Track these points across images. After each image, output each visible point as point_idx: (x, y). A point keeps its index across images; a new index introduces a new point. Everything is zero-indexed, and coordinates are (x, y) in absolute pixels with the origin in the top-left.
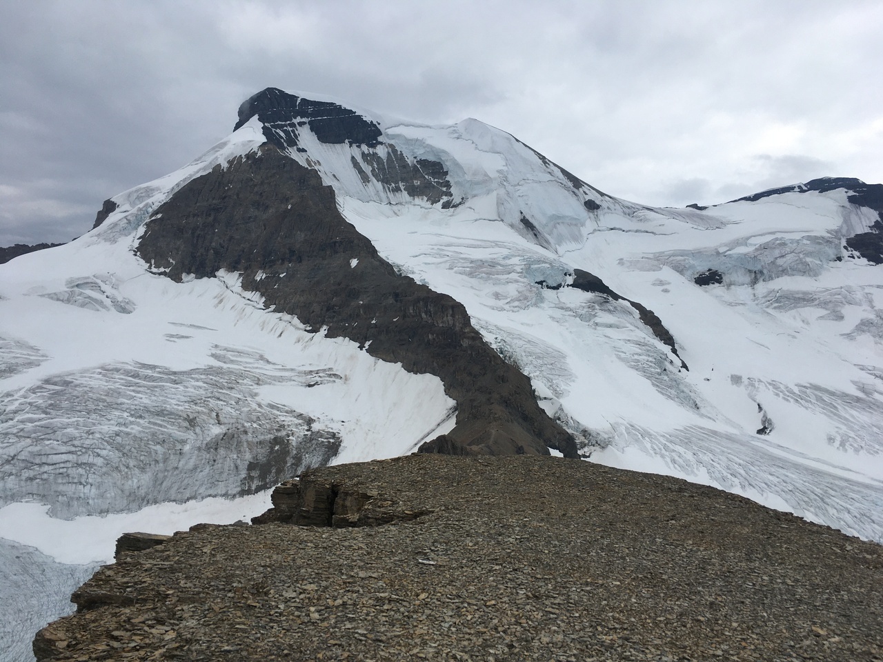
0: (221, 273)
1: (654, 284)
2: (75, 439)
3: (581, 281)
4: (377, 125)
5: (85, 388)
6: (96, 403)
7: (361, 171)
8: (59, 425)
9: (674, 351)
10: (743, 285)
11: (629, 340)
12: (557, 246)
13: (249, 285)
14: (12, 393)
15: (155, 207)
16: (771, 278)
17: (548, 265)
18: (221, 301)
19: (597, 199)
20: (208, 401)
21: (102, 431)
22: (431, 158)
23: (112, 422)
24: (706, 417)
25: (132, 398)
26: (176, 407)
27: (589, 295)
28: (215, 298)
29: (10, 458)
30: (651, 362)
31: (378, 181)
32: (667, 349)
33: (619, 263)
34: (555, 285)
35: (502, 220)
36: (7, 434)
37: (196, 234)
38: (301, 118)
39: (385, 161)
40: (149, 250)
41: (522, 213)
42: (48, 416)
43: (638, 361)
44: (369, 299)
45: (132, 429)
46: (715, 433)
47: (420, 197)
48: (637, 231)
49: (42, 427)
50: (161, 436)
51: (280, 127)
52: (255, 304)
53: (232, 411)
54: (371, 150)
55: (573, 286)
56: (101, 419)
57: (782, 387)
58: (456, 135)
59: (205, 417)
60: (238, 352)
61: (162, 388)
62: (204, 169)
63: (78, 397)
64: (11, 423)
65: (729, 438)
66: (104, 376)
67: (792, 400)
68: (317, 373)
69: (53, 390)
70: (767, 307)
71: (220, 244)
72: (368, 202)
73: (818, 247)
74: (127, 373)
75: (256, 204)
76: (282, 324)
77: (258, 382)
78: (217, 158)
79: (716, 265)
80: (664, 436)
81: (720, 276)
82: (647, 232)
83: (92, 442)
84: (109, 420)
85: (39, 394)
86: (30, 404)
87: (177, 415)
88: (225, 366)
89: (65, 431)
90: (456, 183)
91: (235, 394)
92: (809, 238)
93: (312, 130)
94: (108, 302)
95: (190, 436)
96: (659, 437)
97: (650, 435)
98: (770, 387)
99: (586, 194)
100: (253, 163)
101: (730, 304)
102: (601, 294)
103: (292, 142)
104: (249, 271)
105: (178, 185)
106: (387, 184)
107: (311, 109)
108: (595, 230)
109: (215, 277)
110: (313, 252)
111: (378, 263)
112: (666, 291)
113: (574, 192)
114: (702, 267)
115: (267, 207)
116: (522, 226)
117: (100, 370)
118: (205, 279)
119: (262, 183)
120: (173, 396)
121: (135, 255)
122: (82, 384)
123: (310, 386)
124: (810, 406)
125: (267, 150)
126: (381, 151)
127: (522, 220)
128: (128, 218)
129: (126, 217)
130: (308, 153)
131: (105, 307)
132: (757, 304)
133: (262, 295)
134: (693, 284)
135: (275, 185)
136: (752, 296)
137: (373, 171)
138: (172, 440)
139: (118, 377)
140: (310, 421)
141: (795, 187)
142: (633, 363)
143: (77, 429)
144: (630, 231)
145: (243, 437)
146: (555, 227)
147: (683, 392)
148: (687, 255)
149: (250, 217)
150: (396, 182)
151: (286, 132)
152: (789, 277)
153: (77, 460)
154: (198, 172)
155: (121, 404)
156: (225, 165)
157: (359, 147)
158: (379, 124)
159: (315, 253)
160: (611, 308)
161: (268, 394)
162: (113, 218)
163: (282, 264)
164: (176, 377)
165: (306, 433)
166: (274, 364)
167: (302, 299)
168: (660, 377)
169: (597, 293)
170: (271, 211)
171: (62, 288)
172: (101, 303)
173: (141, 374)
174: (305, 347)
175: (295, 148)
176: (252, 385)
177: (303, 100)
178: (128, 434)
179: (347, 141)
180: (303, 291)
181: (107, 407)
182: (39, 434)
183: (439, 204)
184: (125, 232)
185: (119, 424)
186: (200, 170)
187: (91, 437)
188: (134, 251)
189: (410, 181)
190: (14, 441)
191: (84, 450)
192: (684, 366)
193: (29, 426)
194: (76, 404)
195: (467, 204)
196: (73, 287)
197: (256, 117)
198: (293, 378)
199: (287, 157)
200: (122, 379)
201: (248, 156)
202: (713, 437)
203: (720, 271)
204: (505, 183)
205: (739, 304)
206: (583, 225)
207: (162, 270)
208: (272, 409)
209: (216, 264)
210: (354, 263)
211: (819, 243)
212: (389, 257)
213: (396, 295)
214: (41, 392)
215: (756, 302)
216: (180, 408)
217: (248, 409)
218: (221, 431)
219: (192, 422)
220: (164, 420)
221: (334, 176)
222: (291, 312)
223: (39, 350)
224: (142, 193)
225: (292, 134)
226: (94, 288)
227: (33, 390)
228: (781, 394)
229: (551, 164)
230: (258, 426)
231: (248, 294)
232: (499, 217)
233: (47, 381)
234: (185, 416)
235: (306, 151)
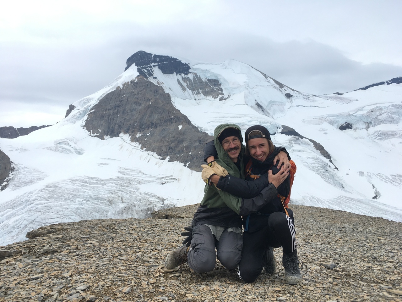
0: (121, 134)
1: (320, 131)
2: (60, 211)
3: (285, 131)
4: (188, 65)
5: (64, 189)
6: (69, 195)
7: (182, 86)
8: (53, 206)
9: (331, 161)
10: (363, 129)
11: (309, 157)
12: (273, 115)
13: (134, 139)
14: (32, 192)
15: (92, 107)
16: (375, 125)
17: (269, 124)
18: (121, 148)
19: (291, 93)
20: (117, 192)
21: (72, 207)
22: (213, 78)
23: (76, 203)
24: (348, 192)
25: (84, 192)
26: (104, 196)
27: (289, 137)
28: (119, 146)
29: (32, 221)
30: (320, 167)
31: (190, 90)
32: (327, 161)
33: (303, 122)
34: (273, 133)
35: (247, 105)
36: (30, 210)
37: (110, 118)
38: (154, 63)
39: (192, 80)
40: (90, 126)
41: (256, 101)
42: (48, 202)
43: (314, 167)
44: (187, 143)
45: (85, 206)
46: (352, 199)
47: (209, 96)
48: (310, 106)
49: (46, 207)
50: (97, 209)
51: (145, 68)
52: (137, 148)
53: (128, 196)
54: (186, 76)
55: (281, 133)
56: (71, 202)
57: (384, 176)
58: (224, 67)
59: (116, 200)
60: (130, 170)
61: (97, 187)
62: (112, 89)
63: (61, 193)
64: (32, 205)
65: (359, 201)
66: (72, 183)
67: (389, 182)
68: (165, 178)
69: (50, 190)
70: (375, 139)
71: (120, 122)
72: (186, 99)
73: (398, 110)
74: (82, 181)
75: (136, 103)
76: (149, 156)
77: (139, 183)
78: (118, 83)
79: (349, 120)
80: (328, 201)
81: (351, 125)
82: (315, 107)
83: (68, 212)
84: (75, 203)
85: (44, 192)
86: (40, 196)
87: (104, 199)
88: (124, 176)
89: (56, 208)
90: (225, 89)
91: (129, 189)
92: (393, 106)
93: (159, 68)
94: (72, 150)
95: (110, 208)
96: (325, 202)
97: (321, 201)
98: (378, 177)
99: (286, 90)
100: (134, 85)
101: (357, 138)
102: (295, 136)
103: (151, 74)
104: (133, 133)
105: (101, 96)
106: (194, 91)
107: (158, 59)
108: (290, 107)
109: (119, 136)
110: (162, 123)
111: (191, 127)
112: (326, 133)
113: (280, 90)
114: (342, 122)
115: (141, 104)
116: (256, 107)
117: (70, 180)
118: (114, 138)
119: (138, 94)
120: (102, 191)
121: (84, 128)
122: (62, 187)
123: (163, 184)
124: (398, 184)
125: (140, 79)
126: (191, 76)
127: (256, 104)
128: (80, 112)
129: (79, 112)
130: (158, 79)
131: (71, 152)
132: (369, 138)
133: (140, 144)
134: (339, 129)
135: (144, 94)
136: (367, 134)
137: (187, 85)
138: (102, 210)
139: (77, 183)
140: (163, 200)
141: (385, 82)
142: (312, 168)
143: (61, 207)
144: (307, 106)
145: (134, 208)
146: (272, 106)
147: (336, 180)
148: (335, 116)
149: (133, 109)
150: (198, 90)
151: (148, 70)
152: (384, 124)
154: (110, 90)
155: (79, 195)
156: (121, 86)
157: (180, 75)
158: (189, 64)
159: (162, 124)
160: (300, 143)
161: (144, 188)
162: (73, 112)
163: (148, 129)
164: (103, 182)
165: (162, 205)
166: (146, 175)
167: (157, 145)
168: (324, 174)
169: (293, 136)
170: (143, 105)
171: (53, 145)
172: (69, 150)
173: (88, 181)
174: (160, 166)
175: (152, 77)
176: (137, 185)
177: (155, 55)
178: (83, 208)
179: (175, 72)
180: (158, 141)
181: (74, 196)
182: (44, 210)
183: (218, 99)
184: (79, 118)
185: (79, 204)
186: (111, 89)
188: (83, 127)
189: (204, 89)
190: (34, 213)
191: (64, 216)
192: (336, 168)
193: (40, 206)
194: (60, 196)
195: (231, 98)
196: (57, 144)
197: (134, 64)
198: (155, 181)
199: (149, 81)
200: (80, 184)
201: (131, 82)
202: (352, 201)
203: (351, 123)
204: (248, 87)
205: (361, 138)
206: (285, 105)
207: (95, 134)
208: (146, 195)
209: (119, 131)
210: (180, 127)
211: (398, 108)
212: (196, 124)
213: (200, 141)
214: (45, 191)
215: (369, 137)
216: (105, 196)
217: (135, 195)
218: (124, 206)
219: (111, 202)
220: (98, 202)
221: (170, 88)
222: (153, 151)
223: (43, 172)
224: (85, 101)
225: (150, 71)
226: (66, 144)
227: (41, 191)
228: (383, 180)
229: (269, 78)
230: (140, 203)
231: (134, 144)
232: (246, 103)
233: (47, 186)
234: (108, 200)
235: (157, 78)
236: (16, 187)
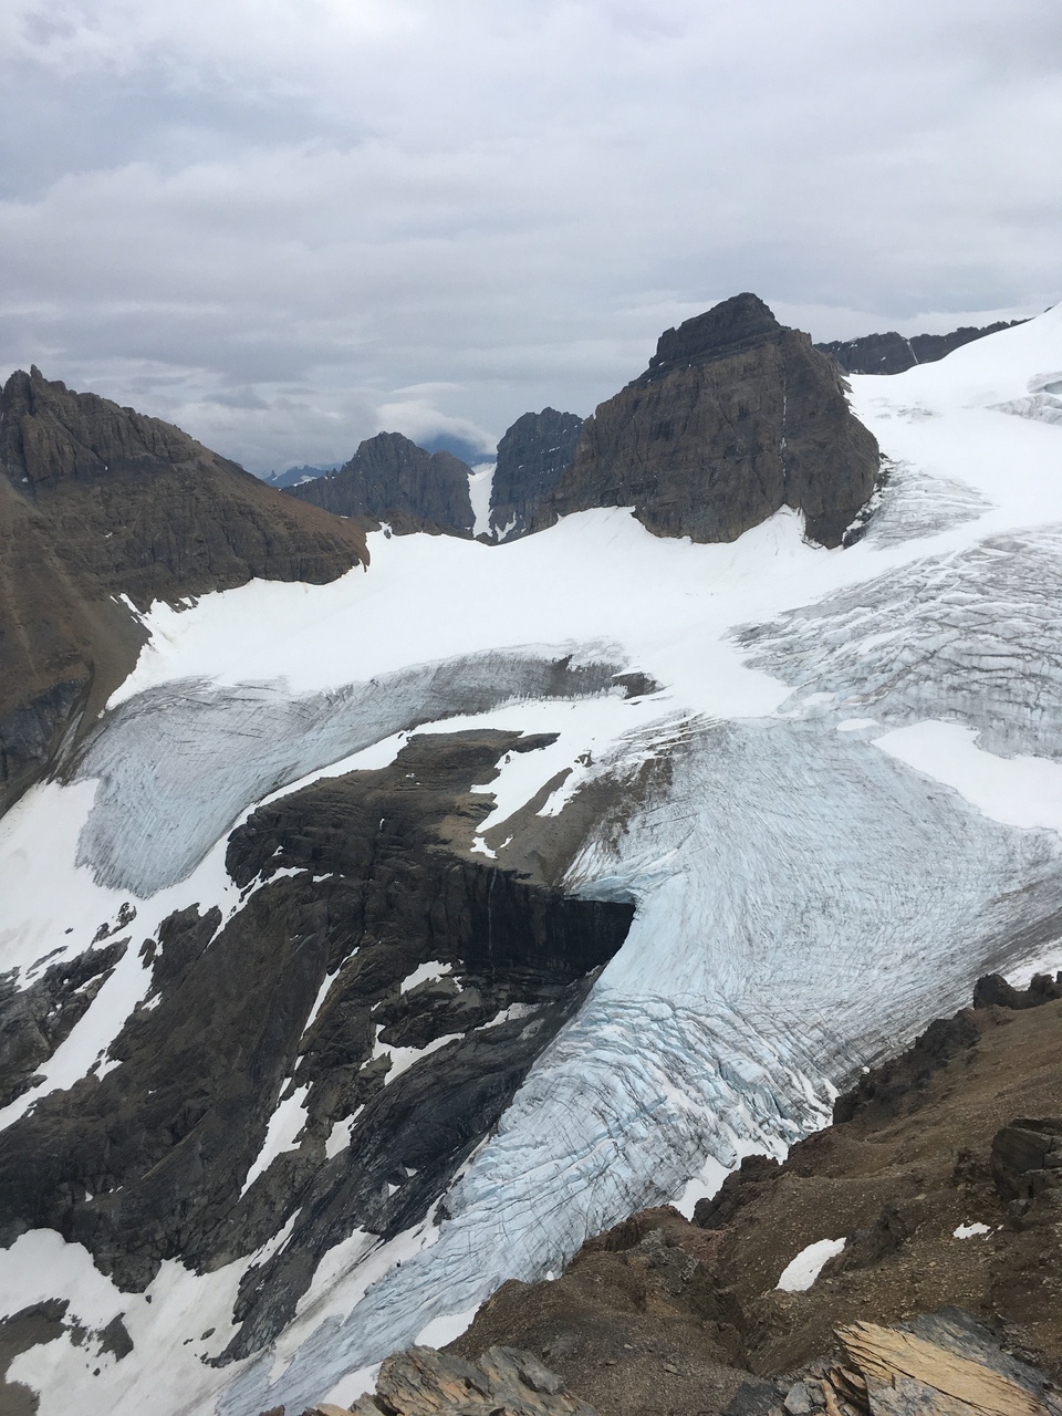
2: (1024, 635)
5: (1044, 556)
8: (1001, 612)
14: (937, 559)
29: (929, 655)
36: (925, 619)
42: (986, 597)
49: (976, 613)
63: (1032, 570)
64: (932, 603)
69: (996, 557)
83: (1050, 642)
85: (975, 562)
86: (961, 577)
89: (1009, 622)
122: (1041, 549)
143: (1028, 620)
153: (1024, 669)
171: (1022, 393)
182: (970, 623)
187: (1047, 634)
190: (935, 630)
191: (1035, 654)
193: (957, 610)
194: (1029, 581)
196: (1039, 390)
214: (978, 559)
223: (980, 494)
227: (966, 557)
233: (988, 544)
236: (890, 539)
